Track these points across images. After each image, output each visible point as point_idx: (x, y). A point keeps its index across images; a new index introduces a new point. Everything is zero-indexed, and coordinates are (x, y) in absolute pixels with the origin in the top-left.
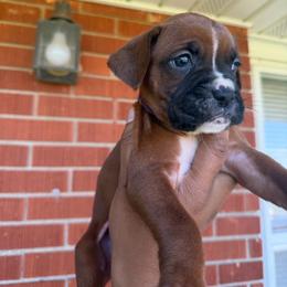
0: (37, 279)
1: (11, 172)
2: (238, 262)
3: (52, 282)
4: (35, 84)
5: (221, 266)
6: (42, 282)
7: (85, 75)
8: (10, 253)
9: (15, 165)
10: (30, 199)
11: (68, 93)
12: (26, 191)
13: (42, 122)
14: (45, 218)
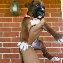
0: (14, 53)
1: (8, 33)
2: (58, 53)
3: (16, 54)
4: (12, 16)
5: (54, 54)
6: (14, 54)
7: (22, 13)
8: (9, 48)
9: (9, 31)
10: (12, 38)
11: (18, 17)
12: (11, 36)
13: (14, 23)
14: (15, 42)
